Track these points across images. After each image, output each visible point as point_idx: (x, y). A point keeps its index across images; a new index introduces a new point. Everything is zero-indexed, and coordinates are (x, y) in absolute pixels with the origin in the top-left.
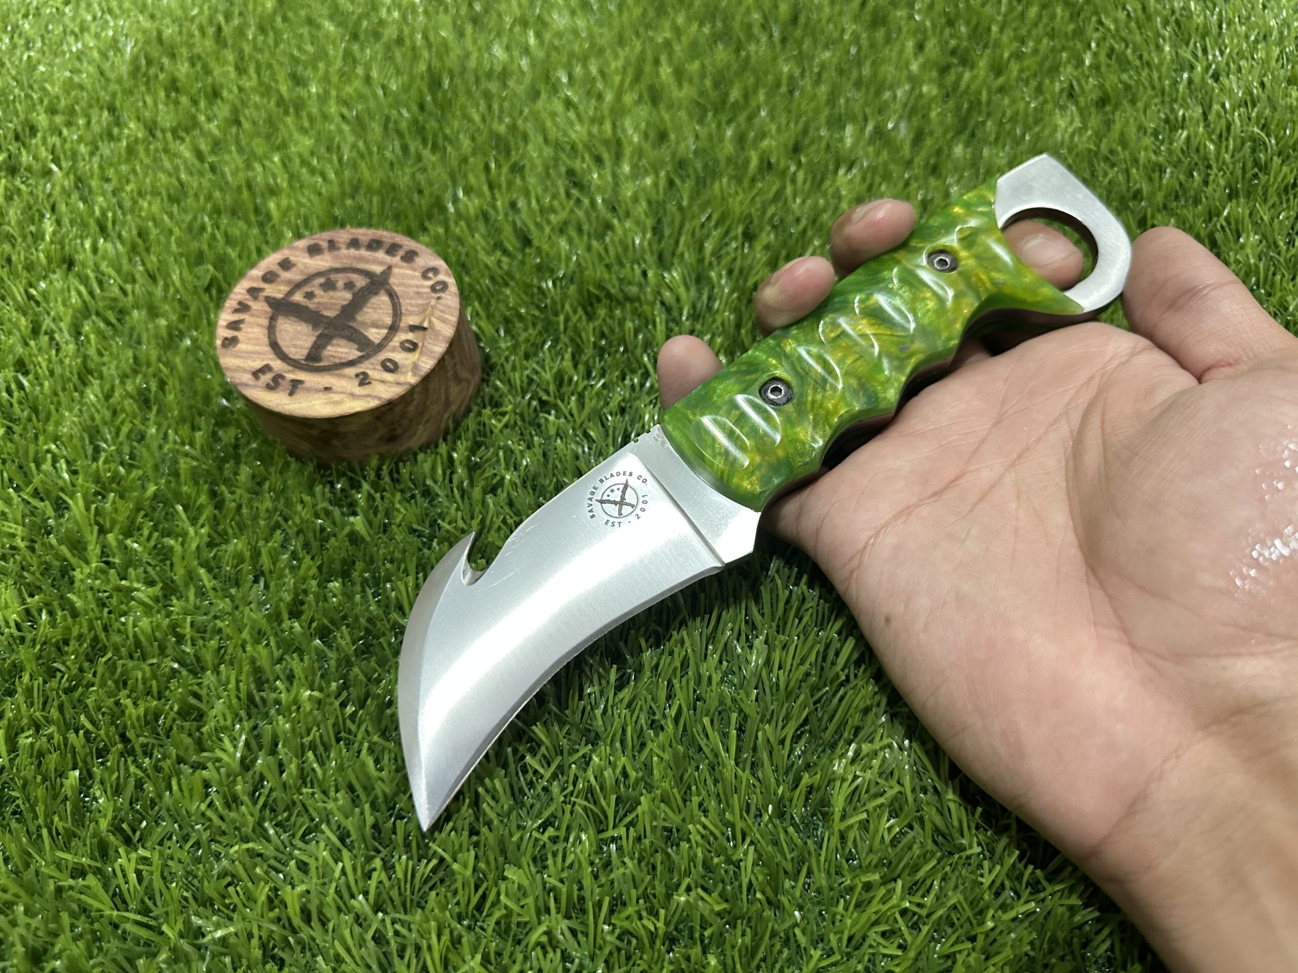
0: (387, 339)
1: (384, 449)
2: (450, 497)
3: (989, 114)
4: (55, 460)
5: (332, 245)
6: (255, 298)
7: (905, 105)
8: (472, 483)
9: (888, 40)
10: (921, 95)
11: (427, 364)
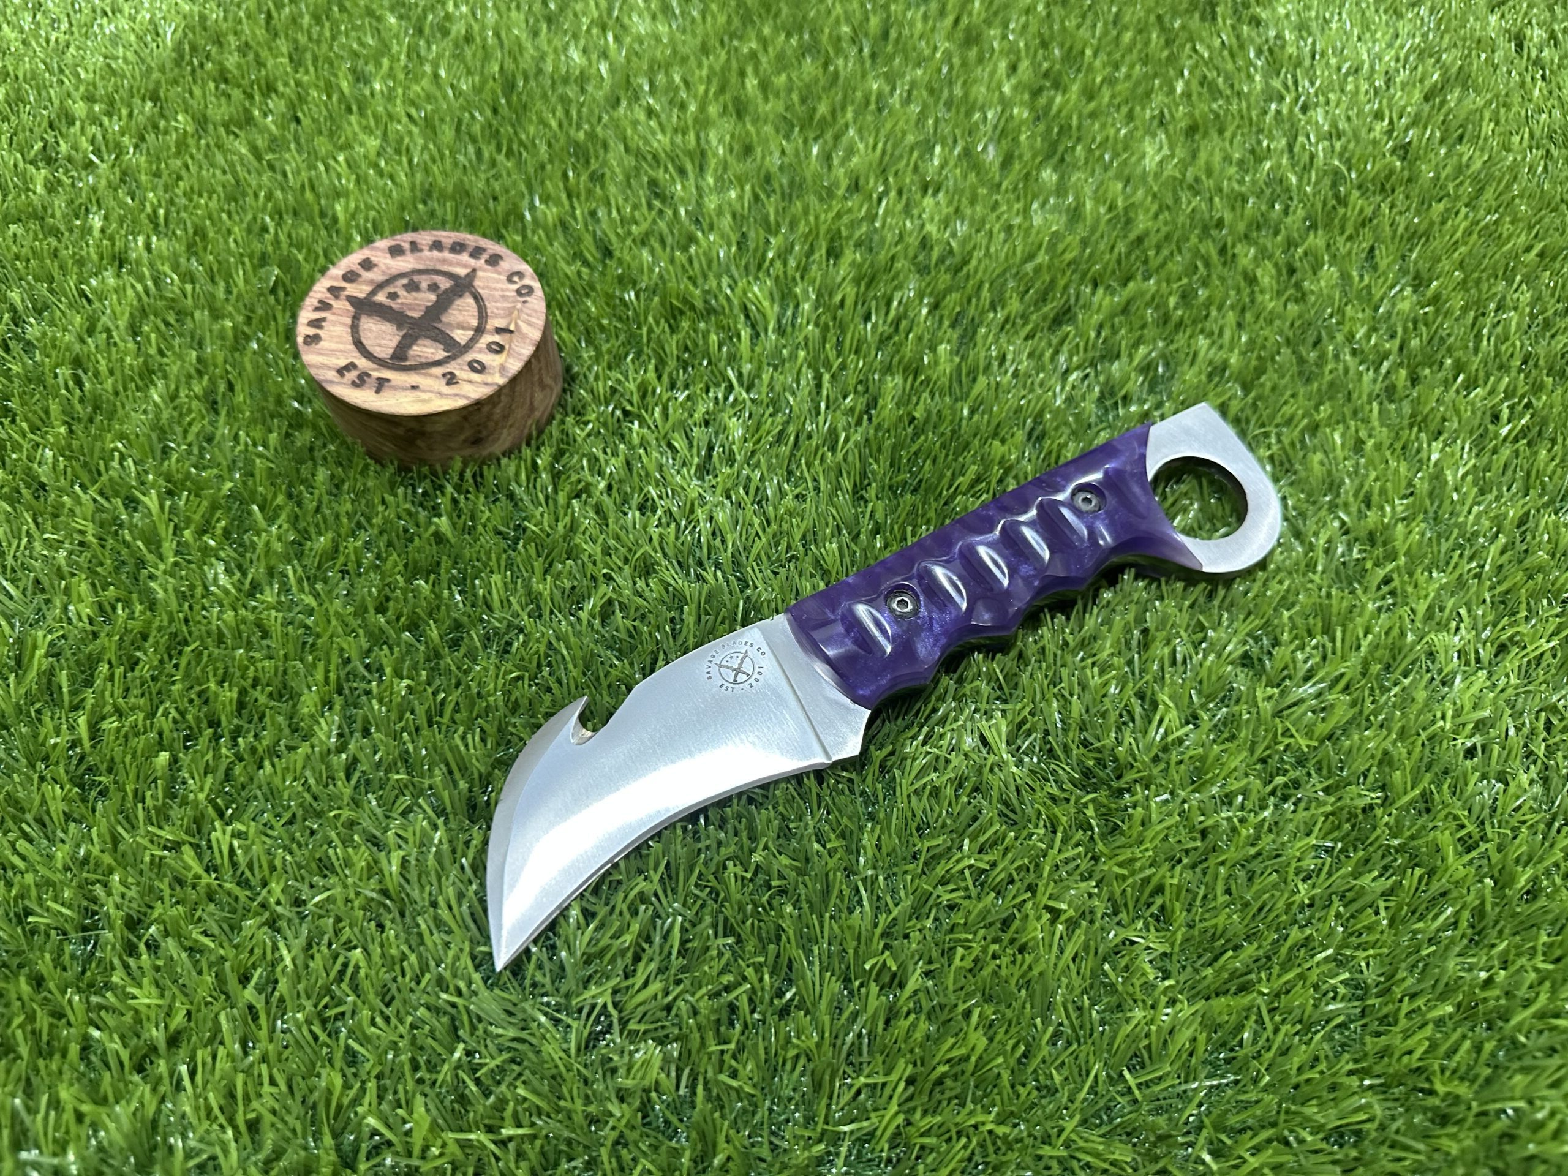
0: (473, 341)
1: (467, 452)
2: (536, 503)
3: (1079, 140)
4: (123, 458)
5: (415, 247)
6: (337, 297)
7: (995, 127)
8: (555, 490)
9: (980, 60)
10: (1011, 116)
11: (515, 366)
